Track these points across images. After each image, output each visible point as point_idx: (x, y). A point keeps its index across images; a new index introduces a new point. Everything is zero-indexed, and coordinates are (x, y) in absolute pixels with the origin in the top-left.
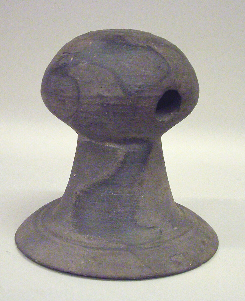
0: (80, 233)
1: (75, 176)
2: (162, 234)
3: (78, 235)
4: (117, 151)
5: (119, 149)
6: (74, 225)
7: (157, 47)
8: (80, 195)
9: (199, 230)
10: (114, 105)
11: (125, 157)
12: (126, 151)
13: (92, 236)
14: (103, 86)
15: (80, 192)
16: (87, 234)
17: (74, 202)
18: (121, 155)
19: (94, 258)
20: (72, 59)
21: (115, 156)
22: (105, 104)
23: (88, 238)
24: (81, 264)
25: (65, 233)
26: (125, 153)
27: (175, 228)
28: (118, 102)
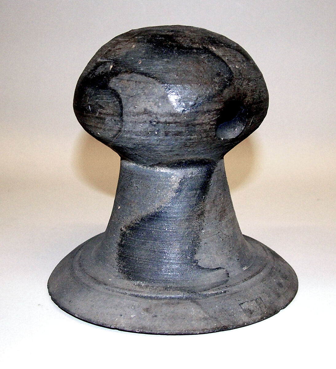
0: (129, 279)
1: (119, 208)
2: (229, 277)
3: (126, 281)
4: (170, 177)
5: (173, 174)
6: (120, 269)
7: (216, 48)
8: (127, 232)
9: (274, 269)
10: (166, 123)
11: (181, 183)
12: (182, 177)
13: (143, 283)
14: (151, 100)
15: (126, 228)
16: (137, 280)
17: (119, 241)
18: (176, 182)
19: (147, 310)
20: (111, 67)
21: (168, 183)
22: (155, 122)
23: (139, 285)
24: (131, 318)
25: (110, 280)
26: (180, 179)
27: (245, 268)
28: (171, 119)
